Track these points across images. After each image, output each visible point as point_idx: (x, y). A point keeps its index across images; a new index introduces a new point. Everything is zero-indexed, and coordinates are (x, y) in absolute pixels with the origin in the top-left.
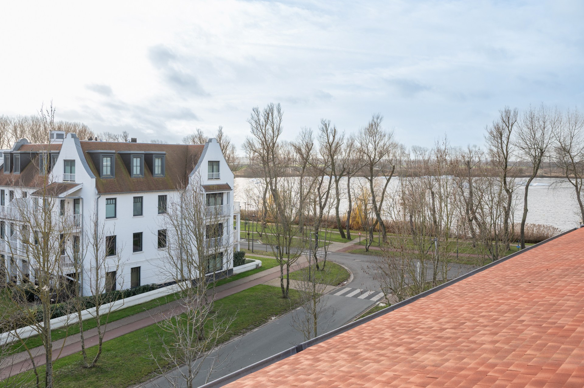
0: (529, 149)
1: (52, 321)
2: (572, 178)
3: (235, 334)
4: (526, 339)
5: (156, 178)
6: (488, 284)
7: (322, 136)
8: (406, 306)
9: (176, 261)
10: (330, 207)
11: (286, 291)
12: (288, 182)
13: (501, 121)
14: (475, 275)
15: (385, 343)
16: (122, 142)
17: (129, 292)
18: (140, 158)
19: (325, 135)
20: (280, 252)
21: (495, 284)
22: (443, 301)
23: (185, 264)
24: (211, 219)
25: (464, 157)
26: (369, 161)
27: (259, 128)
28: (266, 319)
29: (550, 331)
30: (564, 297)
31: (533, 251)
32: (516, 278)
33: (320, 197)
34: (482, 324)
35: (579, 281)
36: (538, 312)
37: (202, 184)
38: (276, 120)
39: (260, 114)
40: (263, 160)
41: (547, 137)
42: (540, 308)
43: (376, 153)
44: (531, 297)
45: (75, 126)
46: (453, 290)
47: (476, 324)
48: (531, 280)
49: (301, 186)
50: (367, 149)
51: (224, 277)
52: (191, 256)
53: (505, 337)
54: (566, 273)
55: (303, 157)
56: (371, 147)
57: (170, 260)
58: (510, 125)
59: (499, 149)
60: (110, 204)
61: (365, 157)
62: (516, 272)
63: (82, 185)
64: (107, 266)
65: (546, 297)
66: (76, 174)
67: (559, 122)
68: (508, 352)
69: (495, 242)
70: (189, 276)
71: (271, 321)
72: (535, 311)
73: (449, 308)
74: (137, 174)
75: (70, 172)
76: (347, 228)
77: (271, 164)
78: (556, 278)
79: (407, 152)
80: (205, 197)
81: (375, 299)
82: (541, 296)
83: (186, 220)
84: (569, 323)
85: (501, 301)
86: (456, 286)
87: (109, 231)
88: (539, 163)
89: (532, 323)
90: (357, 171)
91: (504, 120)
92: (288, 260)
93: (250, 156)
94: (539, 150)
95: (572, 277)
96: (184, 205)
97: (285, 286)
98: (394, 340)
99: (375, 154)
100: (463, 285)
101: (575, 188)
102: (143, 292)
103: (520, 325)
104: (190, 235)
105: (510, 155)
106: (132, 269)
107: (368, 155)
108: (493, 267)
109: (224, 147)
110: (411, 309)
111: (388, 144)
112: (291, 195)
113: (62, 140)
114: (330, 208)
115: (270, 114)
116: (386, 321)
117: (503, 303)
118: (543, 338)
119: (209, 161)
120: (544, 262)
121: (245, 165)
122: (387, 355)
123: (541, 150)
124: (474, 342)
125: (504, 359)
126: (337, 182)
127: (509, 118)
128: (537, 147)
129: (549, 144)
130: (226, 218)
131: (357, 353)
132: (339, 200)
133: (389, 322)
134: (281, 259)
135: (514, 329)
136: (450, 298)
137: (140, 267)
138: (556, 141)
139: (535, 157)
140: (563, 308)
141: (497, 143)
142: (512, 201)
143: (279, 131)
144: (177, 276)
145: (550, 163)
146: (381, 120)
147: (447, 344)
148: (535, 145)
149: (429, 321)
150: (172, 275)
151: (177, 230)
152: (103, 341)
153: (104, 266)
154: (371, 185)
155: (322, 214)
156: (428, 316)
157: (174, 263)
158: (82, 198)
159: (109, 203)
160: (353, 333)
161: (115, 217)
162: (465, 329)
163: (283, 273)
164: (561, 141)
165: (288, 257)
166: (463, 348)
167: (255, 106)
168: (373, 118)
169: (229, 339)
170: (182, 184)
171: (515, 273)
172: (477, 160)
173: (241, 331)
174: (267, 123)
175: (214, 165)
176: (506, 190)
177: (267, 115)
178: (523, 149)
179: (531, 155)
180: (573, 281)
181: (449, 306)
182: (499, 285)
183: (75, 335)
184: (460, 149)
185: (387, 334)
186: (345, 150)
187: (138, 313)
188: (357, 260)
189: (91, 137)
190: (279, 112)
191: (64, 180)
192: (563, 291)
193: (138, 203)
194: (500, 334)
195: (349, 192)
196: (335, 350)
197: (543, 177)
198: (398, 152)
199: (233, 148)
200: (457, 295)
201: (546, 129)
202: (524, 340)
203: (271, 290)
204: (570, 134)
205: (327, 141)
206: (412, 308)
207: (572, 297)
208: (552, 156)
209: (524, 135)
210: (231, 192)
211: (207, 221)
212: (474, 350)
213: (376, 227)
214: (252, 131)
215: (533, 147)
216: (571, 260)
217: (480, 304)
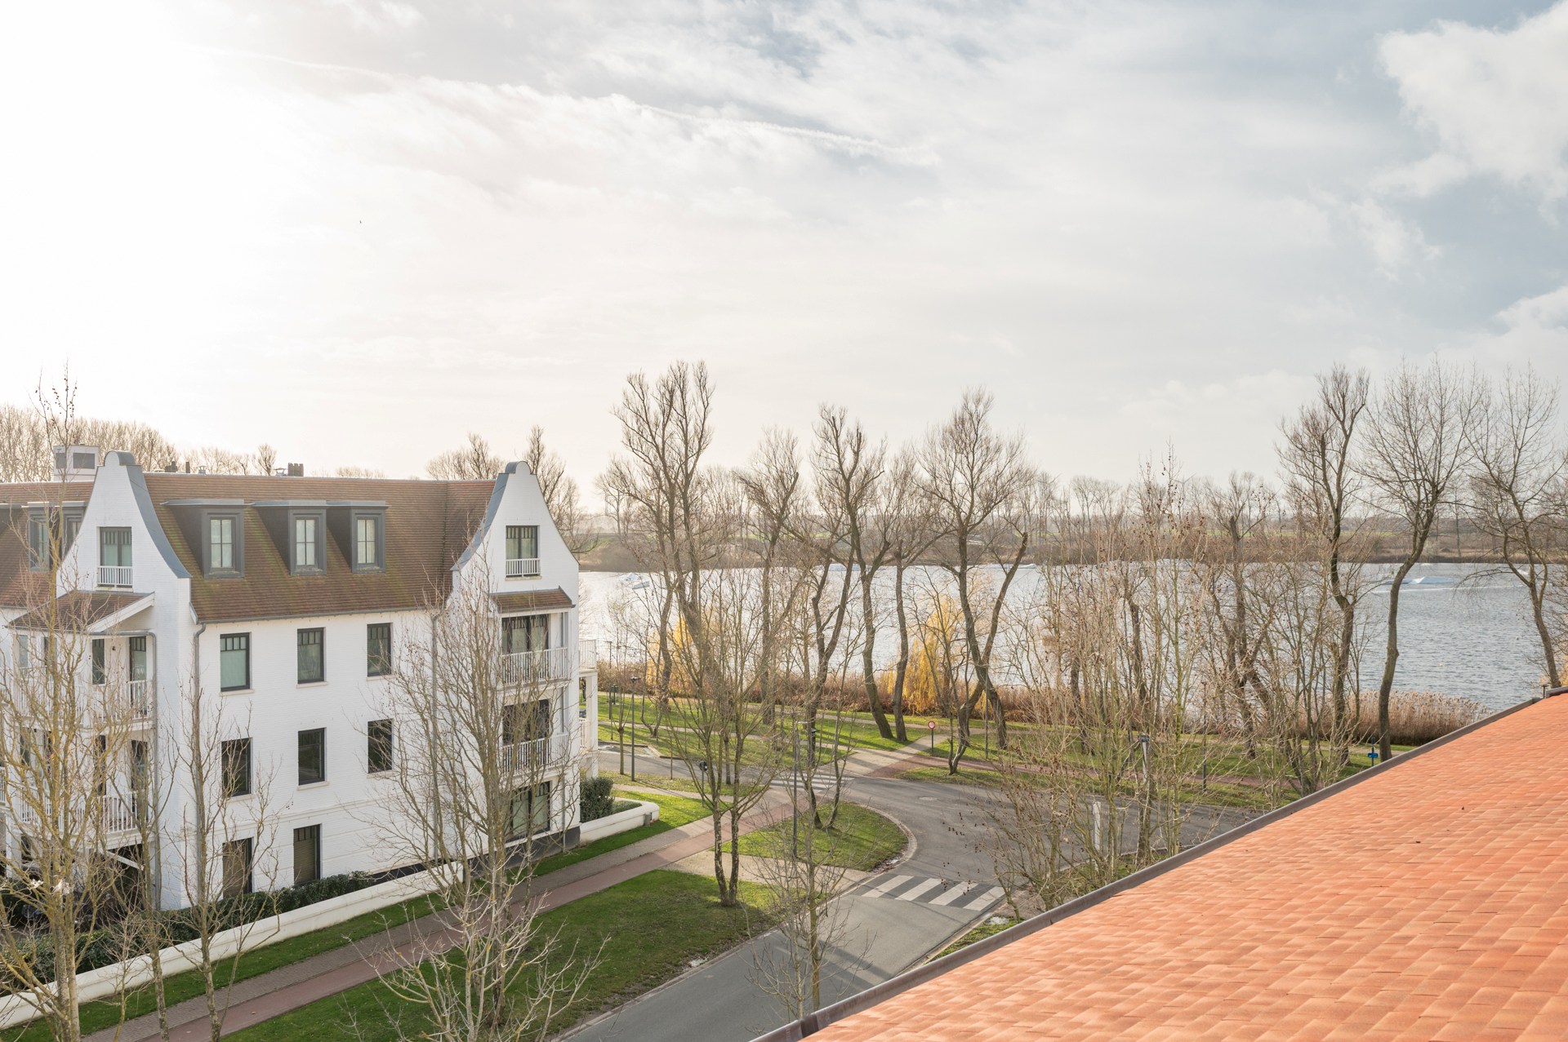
0: (1401, 482)
1: (81, 979)
2: (1520, 561)
3: (591, 1009)
4: (1419, 982)
5: (359, 575)
6: (1307, 849)
7: (824, 454)
8: (1085, 912)
9: (424, 808)
10: (850, 650)
11: (731, 887)
12: (732, 583)
13: (1322, 407)
14: (1266, 828)
15: (1043, 1005)
16: (259, 474)
17: (289, 897)
18: (316, 520)
19: (831, 448)
20: (713, 777)
21: (1325, 848)
22: (1188, 895)
23: (447, 816)
24: (518, 687)
25: (1218, 506)
26: (956, 521)
27: (646, 433)
28: (676, 965)
29: (1480, 960)
30: (1513, 875)
31: (1420, 761)
32: (1379, 832)
33: (818, 624)
34: (1299, 950)
35: (1551, 835)
36: (1446, 915)
37: (494, 590)
38: (693, 409)
39: (649, 392)
40: (658, 522)
41: (1449, 448)
42: (1449, 907)
43: (977, 499)
44: (1425, 877)
45: (120, 433)
46: (1211, 867)
47: (1282, 949)
48: (1422, 836)
49: (767, 592)
50: (948, 487)
51: (557, 851)
52: (465, 793)
53: (1365, 979)
54: (1514, 815)
55: (769, 514)
56: (960, 480)
57: (406, 805)
58: (1348, 415)
59: (1317, 484)
60: (233, 650)
61: (945, 511)
62: (1380, 816)
63: (151, 597)
64: (232, 825)
65: (1464, 876)
66: (134, 568)
67: (1482, 408)
68: (1378, 1013)
69: (1307, 742)
70: (460, 848)
71: (691, 970)
72: (1439, 913)
73: (1205, 913)
74: (306, 566)
75: (116, 562)
76: (895, 709)
77: (681, 533)
78: (1489, 830)
79: (1058, 495)
80: (500, 629)
81: (978, 905)
82: (1452, 874)
83: (450, 692)
84: (1531, 939)
85: (1345, 891)
86: (1218, 856)
87: (235, 726)
88: (1430, 521)
89: (1431, 942)
90: (922, 551)
91: (1332, 402)
92: (735, 800)
93: (618, 510)
94: (1427, 485)
95: (1530, 826)
96: (441, 651)
97: (728, 875)
98: (1066, 996)
99: (972, 503)
100: (1238, 854)
101: (1528, 590)
102: (329, 896)
103: (1401, 947)
104: (460, 736)
105: (1348, 499)
106: (297, 831)
107: (952, 503)
108: (1315, 806)
109: (546, 487)
110: (1100, 918)
111: (1007, 473)
112: (740, 619)
113: (93, 472)
114: (848, 655)
115: (678, 393)
116: (1038, 950)
117: (1350, 897)
118: (1464, 976)
119: (507, 527)
120: (1453, 789)
121: (605, 536)
122: (1055, 1031)
123: (1434, 485)
124: (1284, 993)
125: (1367, 1030)
126: (866, 579)
127: (1343, 397)
128: (1423, 477)
129: (1454, 467)
130: (560, 685)
131: (972, 1032)
132: (871, 632)
133: (1047, 952)
134: (714, 797)
135: (1384, 958)
136: (1207, 888)
137: (318, 827)
138: (1473, 461)
139: (1416, 506)
140: (1512, 902)
141: (1311, 466)
142: (1354, 630)
143: (703, 440)
144: (426, 849)
145: (1458, 520)
146: (987, 405)
147: (1211, 1000)
148: (1418, 472)
149: (1156, 947)
150: (413, 846)
151: (424, 720)
152: (223, 1033)
153: (224, 823)
154: (963, 589)
155: (826, 670)
156: (1152, 933)
157: (419, 812)
158: (153, 635)
159: (229, 648)
160: (951, 983)
161: (247, 686)
162: (1256, 962)
163: (720, 837)
164: (1490, 459)
165: (735, 794)
166: (1254, 1007)
167: (636, 371)
168: (966, 399)
169: (575, 1023)
170: (437, 592)
171: (1377, 819)
172: (1255, 514)
173: (607, 1000)
174: (667, 416)
175: (523, 538)
176: (1337, 599)
177: (668, 396)
178: (1385, 482)
179: (1405, 499)
180: (1535, 836)
181: (1206, 909)
182: (1334, 850)
183: (141, 1019)
184: (1208, 485)
185: (1044, 981)
186: (887, 492)
187: (317, 953)
188: (927, 799)
189: (174, 463)
190: (702, 386)
191: (102, 586)
192: (1508, 862)
193: (309, 647)
194: (1349, 971)
195: (900, 609)
196: (911, 1025)
197: (1437, 559)
198: (1036, 494)
199: (571, 488)
200: (1221, 879)
201: (1446, 429)
202: (1415, 983)
203: (689, 884)
204: (1512, 439)
205: (837, 465)
206: (1104, 917)
207: (1535, 875)
208: (1463, 502)
209: (1386, 444)
210: (571, 611)
211: (507, 696)
212: (1287, 1011)
213: (977, 707)
214: (626, 441)
215: (1412, 476)
216: (1525, 782)
217: (1290, 899)
